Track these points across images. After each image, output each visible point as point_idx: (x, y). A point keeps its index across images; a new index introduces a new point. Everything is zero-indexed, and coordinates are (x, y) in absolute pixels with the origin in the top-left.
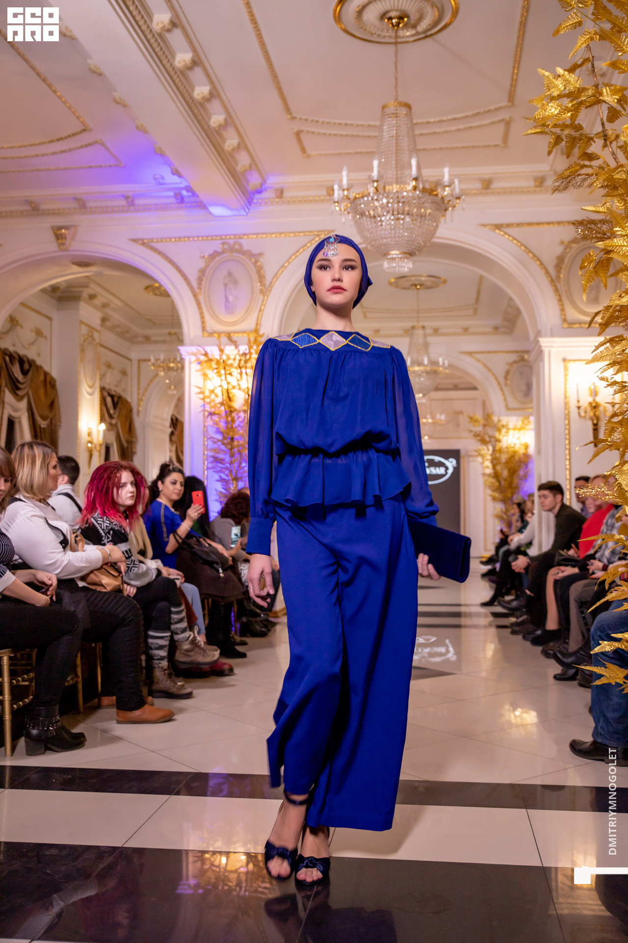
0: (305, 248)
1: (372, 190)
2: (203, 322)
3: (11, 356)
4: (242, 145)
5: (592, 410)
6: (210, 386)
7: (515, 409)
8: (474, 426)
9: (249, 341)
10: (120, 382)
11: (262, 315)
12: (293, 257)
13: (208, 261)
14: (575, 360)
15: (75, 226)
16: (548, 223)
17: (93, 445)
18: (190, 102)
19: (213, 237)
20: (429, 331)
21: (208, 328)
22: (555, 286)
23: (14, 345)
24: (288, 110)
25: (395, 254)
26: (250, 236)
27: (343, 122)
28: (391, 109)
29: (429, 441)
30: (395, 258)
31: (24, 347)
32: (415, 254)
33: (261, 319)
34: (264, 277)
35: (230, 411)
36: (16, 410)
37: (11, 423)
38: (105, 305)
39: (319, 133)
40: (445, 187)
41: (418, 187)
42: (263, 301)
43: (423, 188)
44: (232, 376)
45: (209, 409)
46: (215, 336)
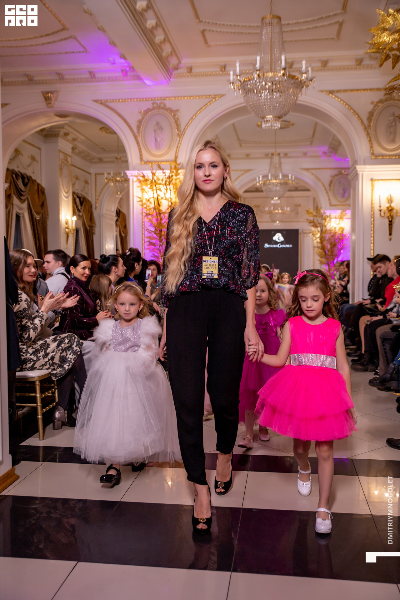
0: (206, 106)
1: (256, 76)
2: (141, 155)
3: (17, 175)
4: (167, 40)
5: (389, 212)
6: (146, 196)
7: (335, 205)
8: (309, 216)
9: (171, 167)
10: (84, 188)
11: (178, 150)
12: (199, 112)
14: (378, 180)
15: (57, 91)
16: (364, 90)
17: (69, 230)
18: (134, 12)
19: (147, 99)
20: (282, 155)
21: (145, 159)
22: (368, 132)
23: (18, 167)
24: (197, 16)
25: (270, 118)
26: (171, 99)
27: (233, 24)
28: (268, 20)
29: (279, 224)
30: (270, 120)
31: (24, 168)
32: (282, 117)
33: (178, 153)
34: (180, 125)
35: (159, 213)
36: (20, 209)
37: (18, 217)
38: (74, 140)
39: (217, 31)
40: (303, 74)
41: (285, 74)
42: (179, 141)
43: (289, 74)
44: (161, 191)
45: (145, 212)
46: (149, 164)
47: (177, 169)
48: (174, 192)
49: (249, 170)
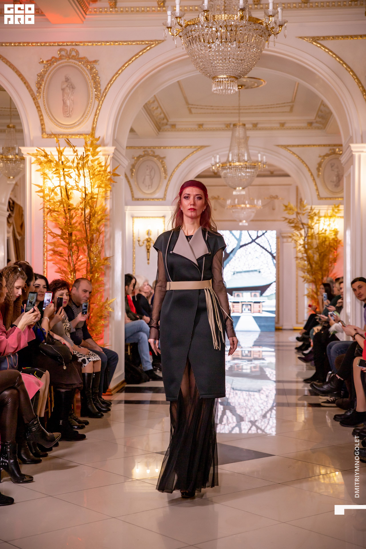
0: (137, 56)
1: (202, 19)
6: (50, 184)
7: (326, 198)
8: (289, 213)
9: (86, 143)
11: (97, 119)
12: (126, 65)
13: (46, 66)
19: (51, 44)
21: (48, 130)
25: (223, 78)
26: (86, 44)
30: (222, 81)
32: (240, 77)
33: (96, 122)
34: (99, 84)
35: (69, 209)
40: (269, 16)
41: (245, 17)
42: (98, 106)
43: (249, 17)
44: (71, 177)
45: (48, 206)
46: (54, 138)
47: (95, 146)
48: (91, 179)
49: (202, 147)
